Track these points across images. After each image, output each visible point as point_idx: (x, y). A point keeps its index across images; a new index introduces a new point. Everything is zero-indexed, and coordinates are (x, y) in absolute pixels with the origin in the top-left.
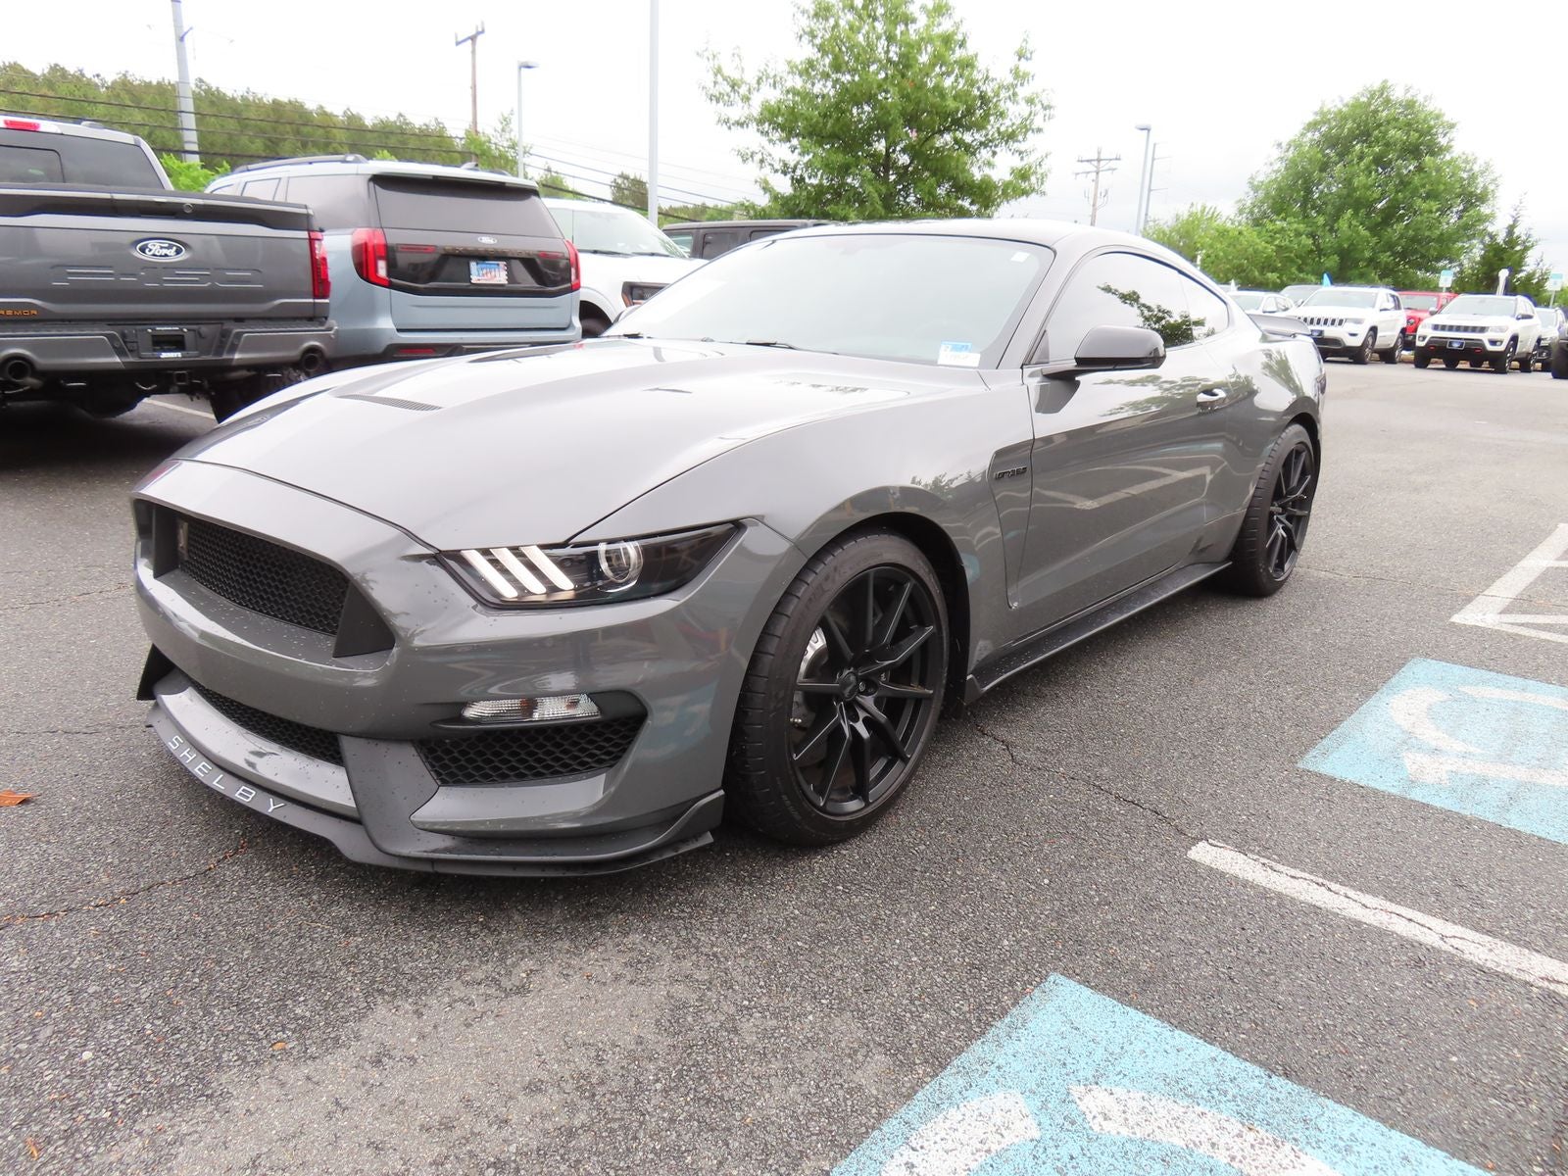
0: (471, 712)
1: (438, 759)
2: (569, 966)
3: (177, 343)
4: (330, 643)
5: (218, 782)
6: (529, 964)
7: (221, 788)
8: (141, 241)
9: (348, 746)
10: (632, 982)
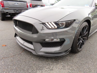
0: (46, 40)
1: (42, 45)
2: (56, 67)
3: (18, 11)
4: (31, 33)
5: (21, 45)
6: (52, 66)
7: (21, 46)
8: (15, 3)
9: (33, 43)
10: (64, 69)
